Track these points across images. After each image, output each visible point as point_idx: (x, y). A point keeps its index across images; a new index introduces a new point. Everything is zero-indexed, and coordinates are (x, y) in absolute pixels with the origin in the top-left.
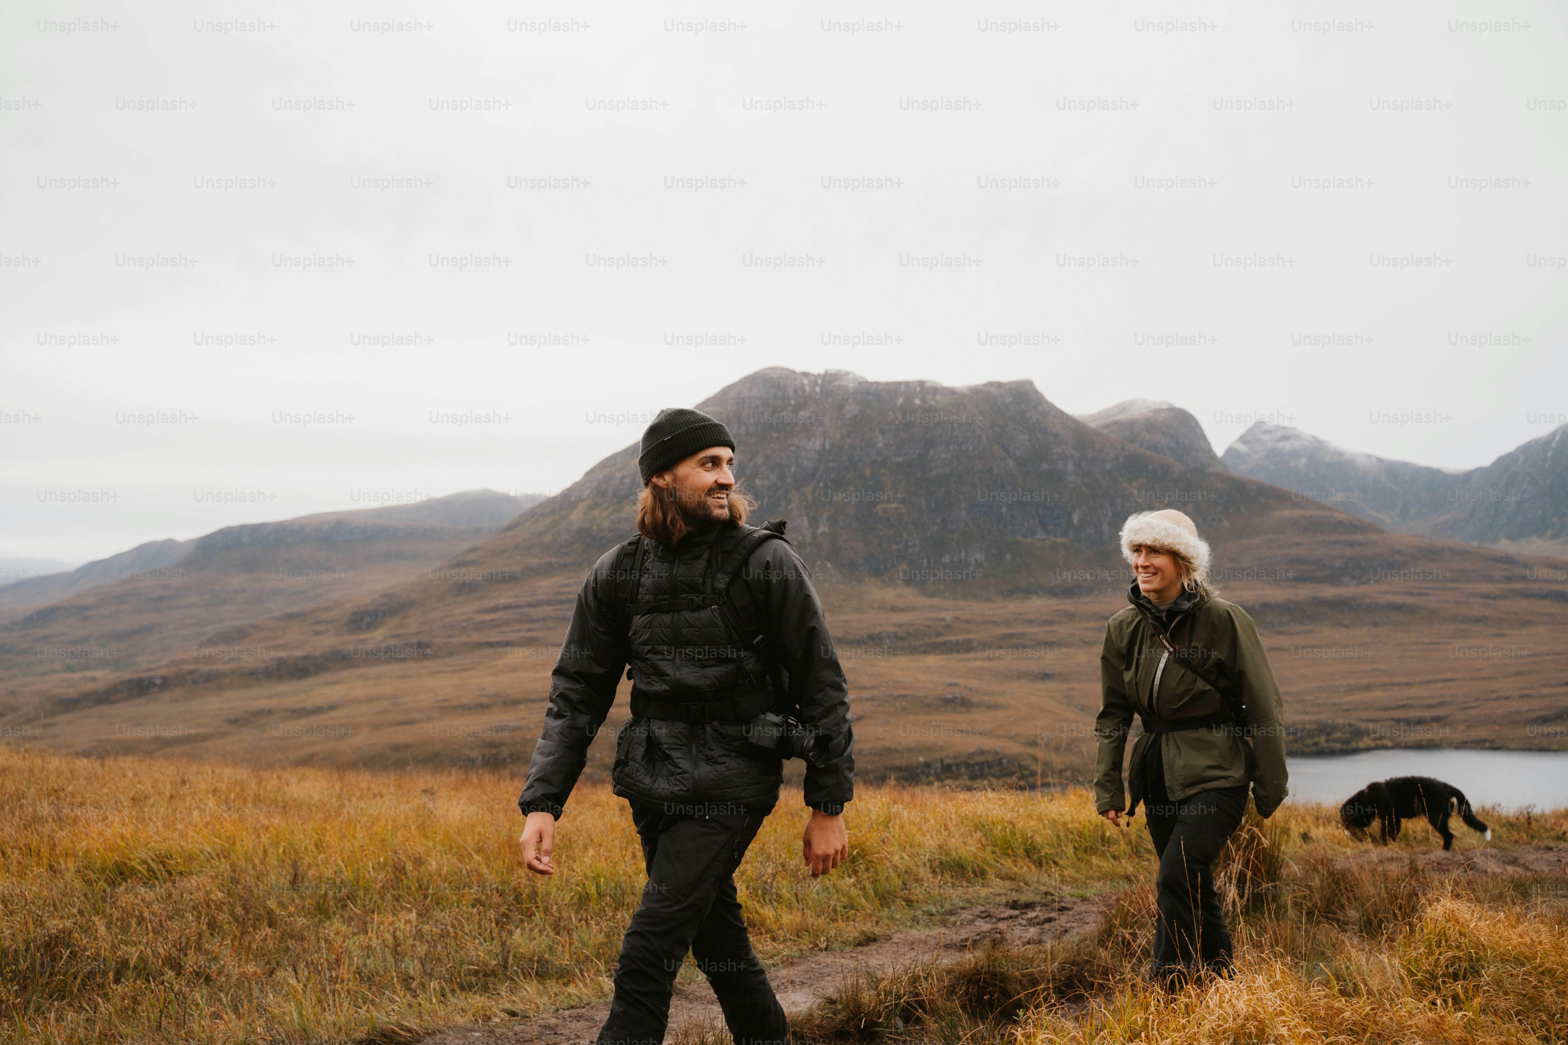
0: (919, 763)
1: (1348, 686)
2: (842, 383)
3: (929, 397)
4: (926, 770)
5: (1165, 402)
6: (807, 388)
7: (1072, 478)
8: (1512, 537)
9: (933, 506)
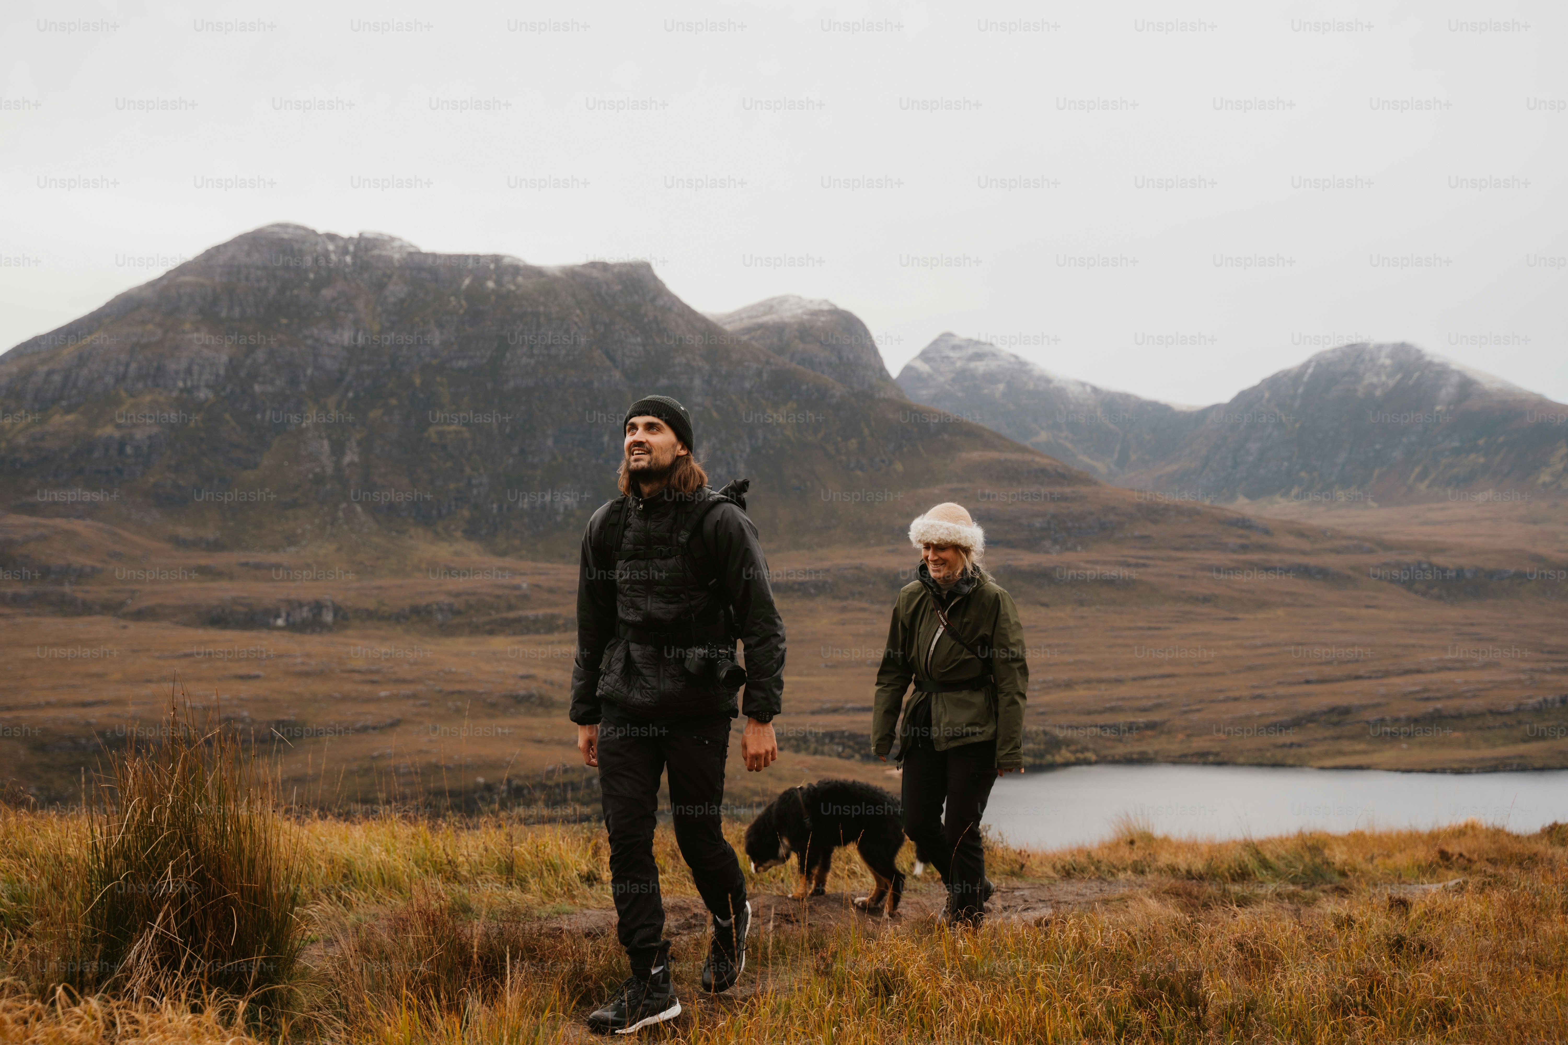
0: (477, 785)
1: (1044, 682)
2: (384, 253)
3: (507, 278)
4: (486, 794)
5: (826, 301)
6: (333, 257)
7: (699, 400)
8: (1252, 495)
9: (508, 430)
